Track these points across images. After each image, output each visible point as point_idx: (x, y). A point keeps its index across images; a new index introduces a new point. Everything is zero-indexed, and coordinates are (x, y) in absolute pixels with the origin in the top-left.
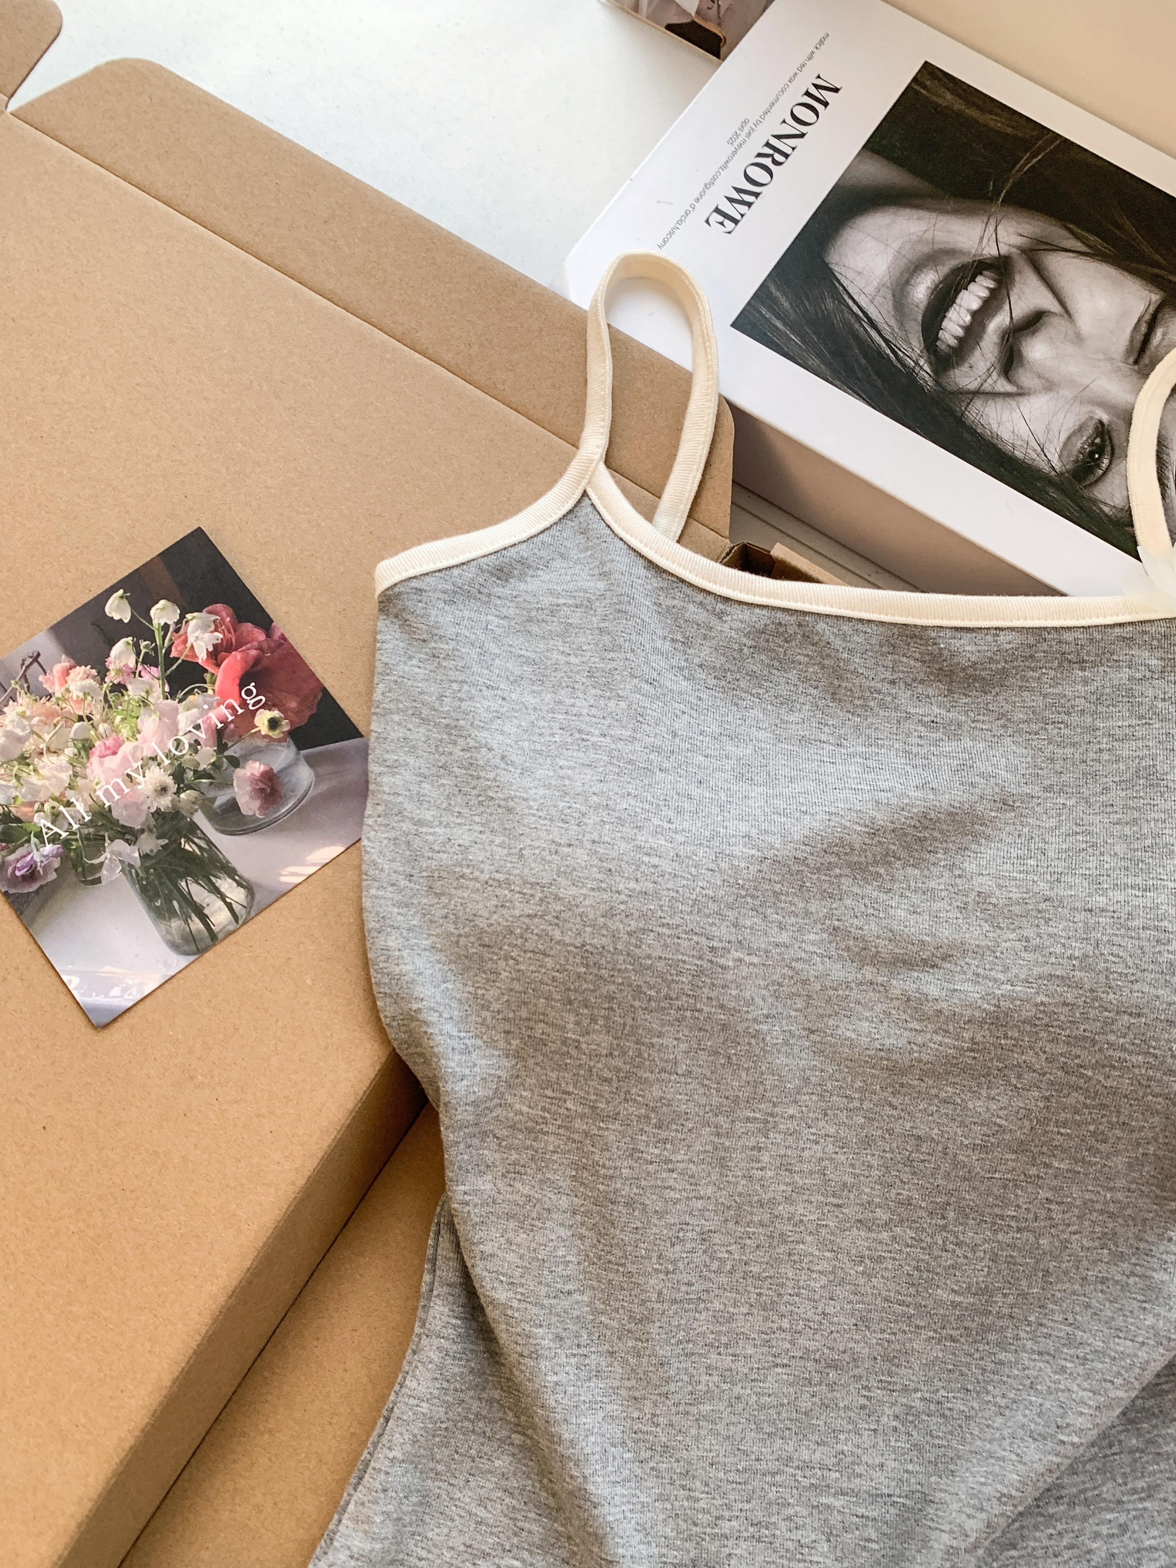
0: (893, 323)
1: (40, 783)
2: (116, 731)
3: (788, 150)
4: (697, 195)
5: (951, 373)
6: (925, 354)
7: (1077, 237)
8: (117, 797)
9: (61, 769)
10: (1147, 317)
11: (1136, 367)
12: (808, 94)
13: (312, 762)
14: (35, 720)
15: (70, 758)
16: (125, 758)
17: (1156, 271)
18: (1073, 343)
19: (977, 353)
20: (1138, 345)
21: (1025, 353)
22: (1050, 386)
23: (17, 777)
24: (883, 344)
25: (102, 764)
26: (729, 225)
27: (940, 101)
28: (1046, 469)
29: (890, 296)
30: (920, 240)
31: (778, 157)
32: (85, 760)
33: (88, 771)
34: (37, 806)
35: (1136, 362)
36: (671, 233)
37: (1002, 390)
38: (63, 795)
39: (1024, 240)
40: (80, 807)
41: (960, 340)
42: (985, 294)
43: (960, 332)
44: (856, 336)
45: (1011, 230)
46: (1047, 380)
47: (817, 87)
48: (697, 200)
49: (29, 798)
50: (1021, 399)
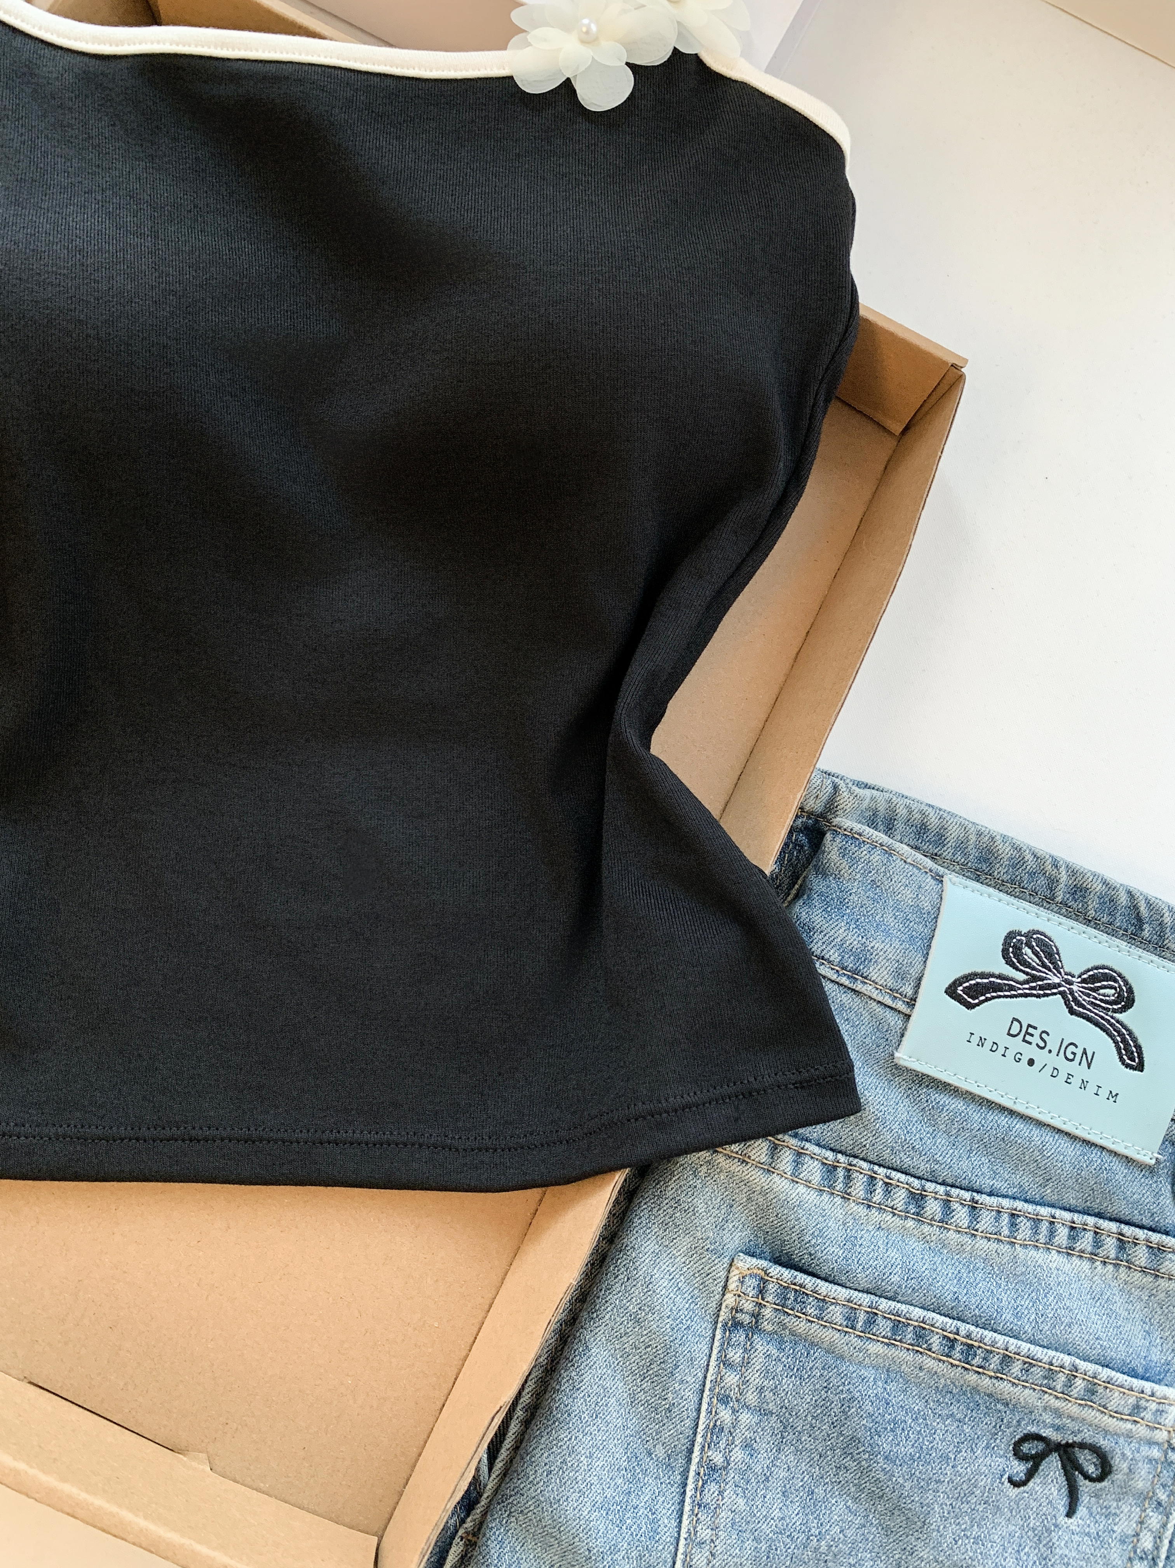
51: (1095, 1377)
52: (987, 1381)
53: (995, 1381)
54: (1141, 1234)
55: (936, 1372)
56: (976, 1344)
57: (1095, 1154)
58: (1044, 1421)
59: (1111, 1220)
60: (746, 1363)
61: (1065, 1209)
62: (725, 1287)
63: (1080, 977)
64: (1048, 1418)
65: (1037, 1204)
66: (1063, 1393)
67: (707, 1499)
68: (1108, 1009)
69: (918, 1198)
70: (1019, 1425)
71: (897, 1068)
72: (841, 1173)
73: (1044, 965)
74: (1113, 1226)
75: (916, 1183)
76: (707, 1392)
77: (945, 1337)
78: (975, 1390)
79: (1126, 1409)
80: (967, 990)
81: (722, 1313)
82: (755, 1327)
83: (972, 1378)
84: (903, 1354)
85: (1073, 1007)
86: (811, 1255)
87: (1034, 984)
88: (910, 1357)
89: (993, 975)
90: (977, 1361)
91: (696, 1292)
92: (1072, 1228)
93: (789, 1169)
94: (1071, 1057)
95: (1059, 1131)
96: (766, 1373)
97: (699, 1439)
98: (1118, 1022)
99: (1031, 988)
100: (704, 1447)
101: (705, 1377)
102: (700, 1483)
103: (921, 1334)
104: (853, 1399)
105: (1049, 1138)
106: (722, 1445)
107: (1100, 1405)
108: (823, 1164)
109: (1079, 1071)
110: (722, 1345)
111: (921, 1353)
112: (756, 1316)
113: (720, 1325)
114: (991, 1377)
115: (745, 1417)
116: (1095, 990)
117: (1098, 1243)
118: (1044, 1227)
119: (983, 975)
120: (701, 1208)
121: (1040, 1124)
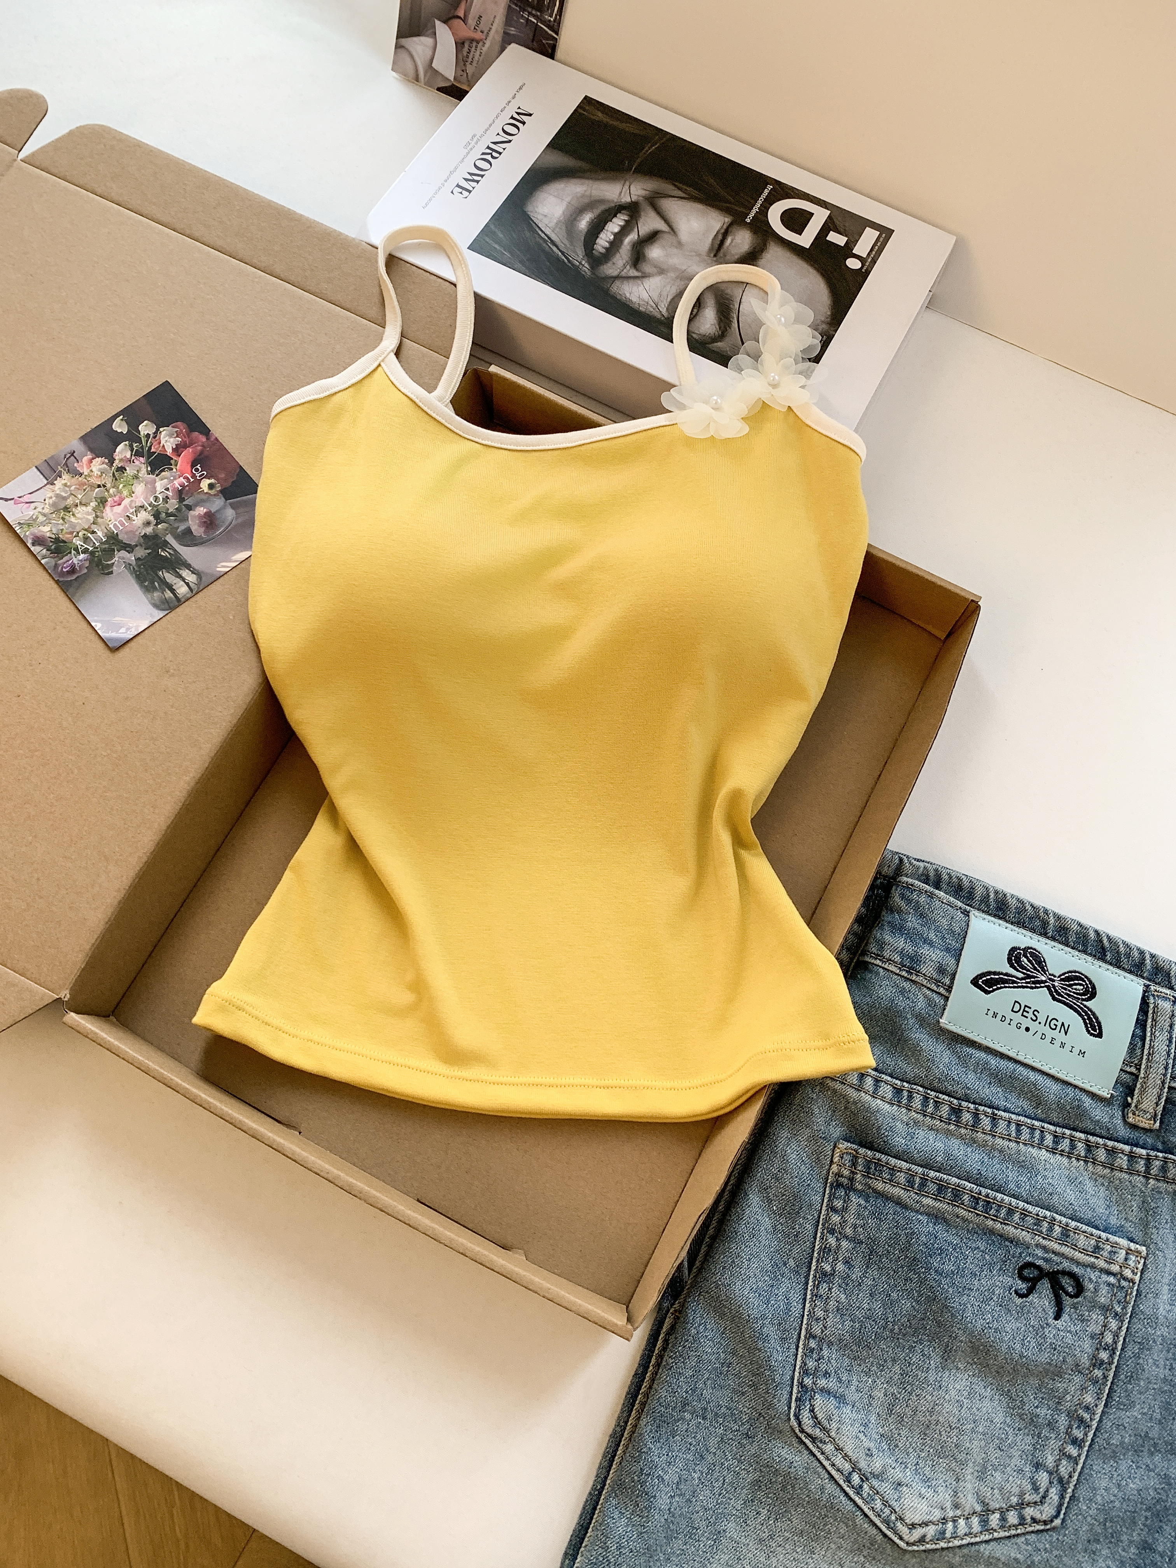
0: (566, 242)
1: (76, 521)
2: (120, 492)
3: (501, 150)
4: (446, 178)
5: (602, 267)
6: (586, 258)
7: (679, 189)
8: (121, 528)
9: (88, 513)
10: (723, 231)
11: (715, 259)
12: (512, 118)
13: (233, 506)
14: (72, 488)
15: (94, 508)
16: (125, 506)
17: (728, 205)
18: (676, 248)
19: (618, 255)
20: (716, 246)
21: (647, 254)
22: (661, 271)
23: (63, 519)
24: (560, 254)
25: (112, 511)
26: (465, 193)
27: (594, 118)
28: (659, 316)
29: (564, 228)
30: (583, 196)
31: (494, 154)
32: (102, 509)
33: (104, 515)
34: (75, 534)
35: (715, 256)
36: (430, 200)
37: (632, 275)
38: (89, 527)
39: (647, 192)
40: (100, 534)
41: (607, 249)
42: (622, 223)
43: (607, 245)
44: (543, 251)
45: (638, 187)
46: (660, 268)
47: (518, 114)
48: (446, 181)
49: (70, 530)
50: (644, 279)
51: (1068, 1226)
52: (998, 1226)
53: (1004, 1226)
54: (1101, 1141)
55: (967, 1219)
56: (992, 1201)
57: (1070, 1090)
58: (1037, 1255)
59: (1081, 1132)
60: (845, 1209)
61: (1050, 1124)
62: (832, 1162)
63: (1059, 977)
64: (1040, 1253)
65: (1033, 1119)
66: (1047, 1235)
67: (821, 1292)
68: (1079, 999)
69: (956, 1111)
70: (1021, 1256)
71: (941, 1031)
72: (905, 1094)
73: (1035, 969)
74: (1082, 1136)
75: (955, 1101)
76: (820, 1226)
77: (972, 1196)
78: (992, 1232)
79: (1090, 1248)
80: (986, 982)
81: (830, 1177)
82: (850, 1188)
83: (990, 1223)
84: (945, 1206)
85: (1055, 995)
86: (885, 1142)
87: (1029, 980)
88: (950, 1208)
89: (1002, 974)
90: (992, 1212)
91: (814, 1164)
92: (1055, 1136)
93: (871, 1089)
94: (1054, 1027)
95: (1048, 1075)
96: (859, 1216)
97: (816, 1255)
98: (1085, 1006)
99: (1026, 983)
100: (819, 1259)
101: (819, 1217)
102: (817, 1283)
103: (957, 1194)
104: (913, 1233)
105: (1040, 1078)
106: (831, 1259)
107: (1072, 1244)
108: (894, 1087)
109: (1060, 1037)
110: (830, 1197)
111: (957, 1206)
112: (851, 1180)
113: (828, 1185)
114: (1001, 1223)
115: (844, 1244)
116: (1070, 986)
117: (1073, 1146)
118: (1037, 1133)
119: (995, 973)
120: (816, 1111)
121: (1033, 1069)
